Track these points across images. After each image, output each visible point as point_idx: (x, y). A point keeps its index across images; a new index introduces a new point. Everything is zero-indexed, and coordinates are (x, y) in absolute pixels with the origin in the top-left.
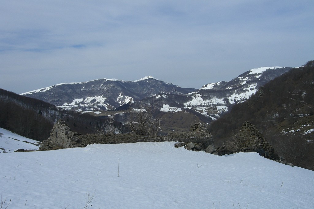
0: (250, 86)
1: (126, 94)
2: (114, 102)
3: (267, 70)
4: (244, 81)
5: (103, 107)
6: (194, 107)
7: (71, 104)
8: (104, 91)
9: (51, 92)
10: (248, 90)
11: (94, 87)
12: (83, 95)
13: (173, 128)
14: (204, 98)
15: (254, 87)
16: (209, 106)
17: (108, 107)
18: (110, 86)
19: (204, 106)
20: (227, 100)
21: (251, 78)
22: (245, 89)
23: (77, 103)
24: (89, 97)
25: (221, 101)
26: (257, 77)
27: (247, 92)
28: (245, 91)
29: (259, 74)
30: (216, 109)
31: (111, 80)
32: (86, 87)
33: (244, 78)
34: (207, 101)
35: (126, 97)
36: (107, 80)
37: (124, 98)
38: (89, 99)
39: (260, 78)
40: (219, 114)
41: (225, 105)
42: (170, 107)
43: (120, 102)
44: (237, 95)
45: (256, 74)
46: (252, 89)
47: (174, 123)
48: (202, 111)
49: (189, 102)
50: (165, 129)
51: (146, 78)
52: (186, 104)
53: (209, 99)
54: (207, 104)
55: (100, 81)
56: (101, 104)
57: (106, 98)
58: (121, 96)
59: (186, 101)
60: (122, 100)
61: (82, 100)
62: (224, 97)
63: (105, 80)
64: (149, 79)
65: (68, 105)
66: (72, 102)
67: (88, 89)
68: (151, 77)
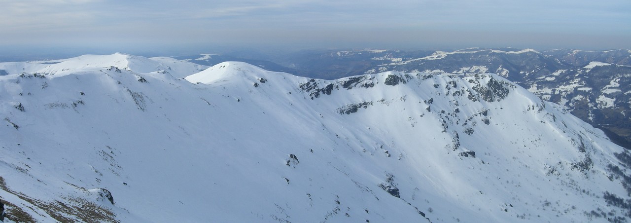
0: (576, 80)
3: (597, 66)
7: (459, 73)
8: (488, 62)
11: (480, 57)
12: (470, 64)
15: (577, 82)
18: (494, 58)
21: (583, 72)
22: (571, 82)
23: (465, 71)
24: (475, 67)
27: (571, 85)
31: (496, 51)
32: (474, 57)
35: (504, 69)
36: (493, 51)
37: (502, 70)
39: (588, 72)
44: (563, 87)
45: (587, 69)
46: (575, 83)
51: (528, 50)
55: (487, 53)
57: (487, 69)
58: (500, 69)
61: (469, 68)
62: (553, 88)
63: (491, 51)
64: (530, 52)
65: (457, 74)
66: (460, 70)
67: (475, 59)
68: (532, 50)
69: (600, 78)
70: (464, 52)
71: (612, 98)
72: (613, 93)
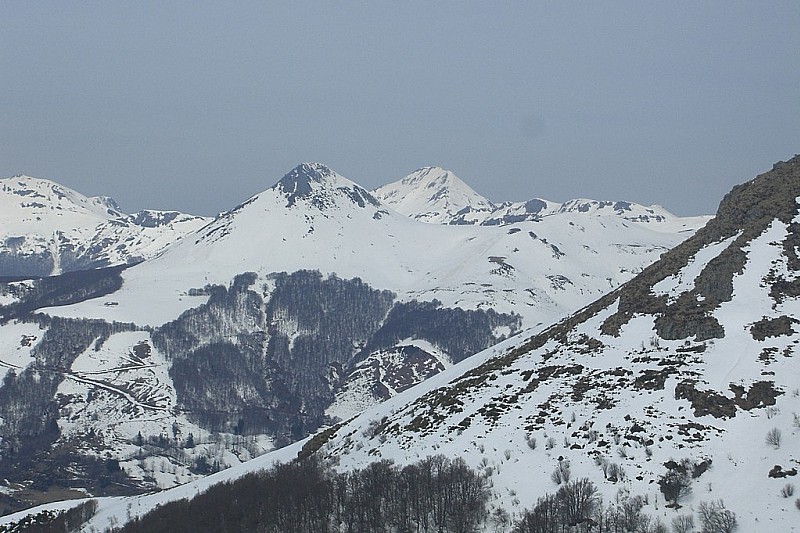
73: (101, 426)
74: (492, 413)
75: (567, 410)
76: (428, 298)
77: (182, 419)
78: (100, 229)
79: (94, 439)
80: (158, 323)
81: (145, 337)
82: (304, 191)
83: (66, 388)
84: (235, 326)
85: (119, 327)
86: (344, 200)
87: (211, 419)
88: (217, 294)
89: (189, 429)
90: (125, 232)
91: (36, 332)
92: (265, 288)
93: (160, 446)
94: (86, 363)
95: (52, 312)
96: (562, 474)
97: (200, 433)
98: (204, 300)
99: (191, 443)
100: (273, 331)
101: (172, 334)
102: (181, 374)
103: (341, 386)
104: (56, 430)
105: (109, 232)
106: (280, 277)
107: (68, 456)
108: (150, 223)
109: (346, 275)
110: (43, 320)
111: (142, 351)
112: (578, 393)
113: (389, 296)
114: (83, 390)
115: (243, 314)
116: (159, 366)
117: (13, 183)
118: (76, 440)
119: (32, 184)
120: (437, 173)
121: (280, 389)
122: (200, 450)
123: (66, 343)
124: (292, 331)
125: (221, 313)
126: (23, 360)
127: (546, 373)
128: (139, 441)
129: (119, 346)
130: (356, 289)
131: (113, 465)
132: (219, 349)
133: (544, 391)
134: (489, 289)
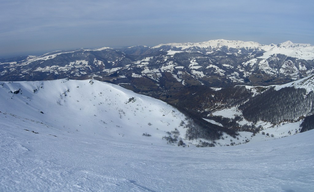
0: (170, 62)
1: (98, 59)
2: (93, 64)
3: (176, 53)
4: (166, 58)
5: (88, 68)
6: (146, 74)
8: (86, 57)
9: (57, 58)
10: (169, 65)
11: (79, 55)
12: (74, 60)
13: (142, 86)
14: (150, 69)
15: (172, 63)
16: (153, 73)
17: (91, 67)
18: (88, 54)
19: (151, 74)
20: (160, 70)
21: (169, 57)
22: (167, 64)
23: (73, 65)
25: (157, 70)
26: (172, 57)
27: (168, 66)
28: (167, 65)
29: (172, 55)
30: (156, 75)
31: (88, 50)
33: (165, 56)
34: (152, 71)
35: (99, 61)
36: (85, 50)
38: (78, 62)
39: (173, 57)
40: (159, 78)
41: (160, 73)
42: (136, 75)
43: (96, 64)
44: (164, 67)
45: (171, 55)
46: (171, 64)
47: (141, 83)
48: (151, 77)
49: (143, 71)
50: (138, 86)
51: (105, 48)
52: (142, 72)
53: (152, 69)
54: (152, 72)
55: (82, 51)
56: (87, 66)
57: (88, 62)
58: (95, 61)
59: (142, 71)
60: (97, 62)
61: (74, 63)
62: (158, 68)
64: (107, 49)
65: (68, 67)
67: (75, 56)
68: (108, 48)
69: (183, 60)
70: (66, 53)
71: (201, 71)
72: (199, 68)
73: (263, 68)
74: (306, 84)
75: (311, 85)
76: (290, 56)
77: (269, 67)
78: (258, 46)
79: (262, 69)
80: (267, 59)
81: (266, 60)
82: (279, 46)
83: (259, 64)
84: (273, 59)
85: (263, 59)
86: (283, 47)
87: (272, 67)
88: (272, 56)
89: (270, 68)
90: (260, 46)
91: (256, 59)
92: (276, 55)
93: (268, 70)
94: (261, 62)
95: (258, 58)
96: (311, 90)
97: (271, 69)
98: (271, 56)
99: (270, 70)
100: (277, 59)
101: (268, 59)
102: (269, 63)
103: (283, 64)
104: (258, 68)
105: (259, 46)
106: (277, 54)
107: (260, 71)
108: (263, 46)
109: (283, 54)
110: (257, 58)
111: (266, 61)
112: (312, 83)
113: (287, 56)
114: (261, 65)
115: (274, 58)
116: (267, 62)
117: (250, 42)
118: (261, 69)
119: (252, 42)
120: (289, 41)
121: (278, 64)
122: (271, 70)
123: (259, 60)
124: (278, 59)
125: (272, 57)
126: (255, 62)
127: (309, 82)
128: (266, 69)
129: (264, 61)
130: (284, 55)
131: (264, 71)
132: (272, 61)
133: (310, 83)
134: (296, 55)
